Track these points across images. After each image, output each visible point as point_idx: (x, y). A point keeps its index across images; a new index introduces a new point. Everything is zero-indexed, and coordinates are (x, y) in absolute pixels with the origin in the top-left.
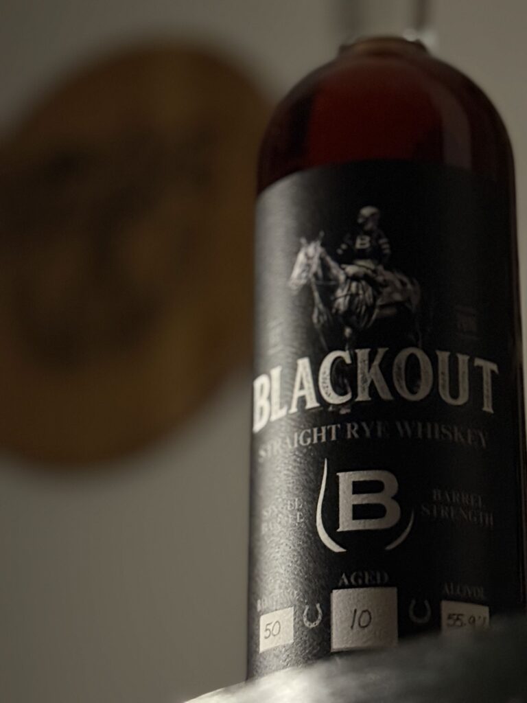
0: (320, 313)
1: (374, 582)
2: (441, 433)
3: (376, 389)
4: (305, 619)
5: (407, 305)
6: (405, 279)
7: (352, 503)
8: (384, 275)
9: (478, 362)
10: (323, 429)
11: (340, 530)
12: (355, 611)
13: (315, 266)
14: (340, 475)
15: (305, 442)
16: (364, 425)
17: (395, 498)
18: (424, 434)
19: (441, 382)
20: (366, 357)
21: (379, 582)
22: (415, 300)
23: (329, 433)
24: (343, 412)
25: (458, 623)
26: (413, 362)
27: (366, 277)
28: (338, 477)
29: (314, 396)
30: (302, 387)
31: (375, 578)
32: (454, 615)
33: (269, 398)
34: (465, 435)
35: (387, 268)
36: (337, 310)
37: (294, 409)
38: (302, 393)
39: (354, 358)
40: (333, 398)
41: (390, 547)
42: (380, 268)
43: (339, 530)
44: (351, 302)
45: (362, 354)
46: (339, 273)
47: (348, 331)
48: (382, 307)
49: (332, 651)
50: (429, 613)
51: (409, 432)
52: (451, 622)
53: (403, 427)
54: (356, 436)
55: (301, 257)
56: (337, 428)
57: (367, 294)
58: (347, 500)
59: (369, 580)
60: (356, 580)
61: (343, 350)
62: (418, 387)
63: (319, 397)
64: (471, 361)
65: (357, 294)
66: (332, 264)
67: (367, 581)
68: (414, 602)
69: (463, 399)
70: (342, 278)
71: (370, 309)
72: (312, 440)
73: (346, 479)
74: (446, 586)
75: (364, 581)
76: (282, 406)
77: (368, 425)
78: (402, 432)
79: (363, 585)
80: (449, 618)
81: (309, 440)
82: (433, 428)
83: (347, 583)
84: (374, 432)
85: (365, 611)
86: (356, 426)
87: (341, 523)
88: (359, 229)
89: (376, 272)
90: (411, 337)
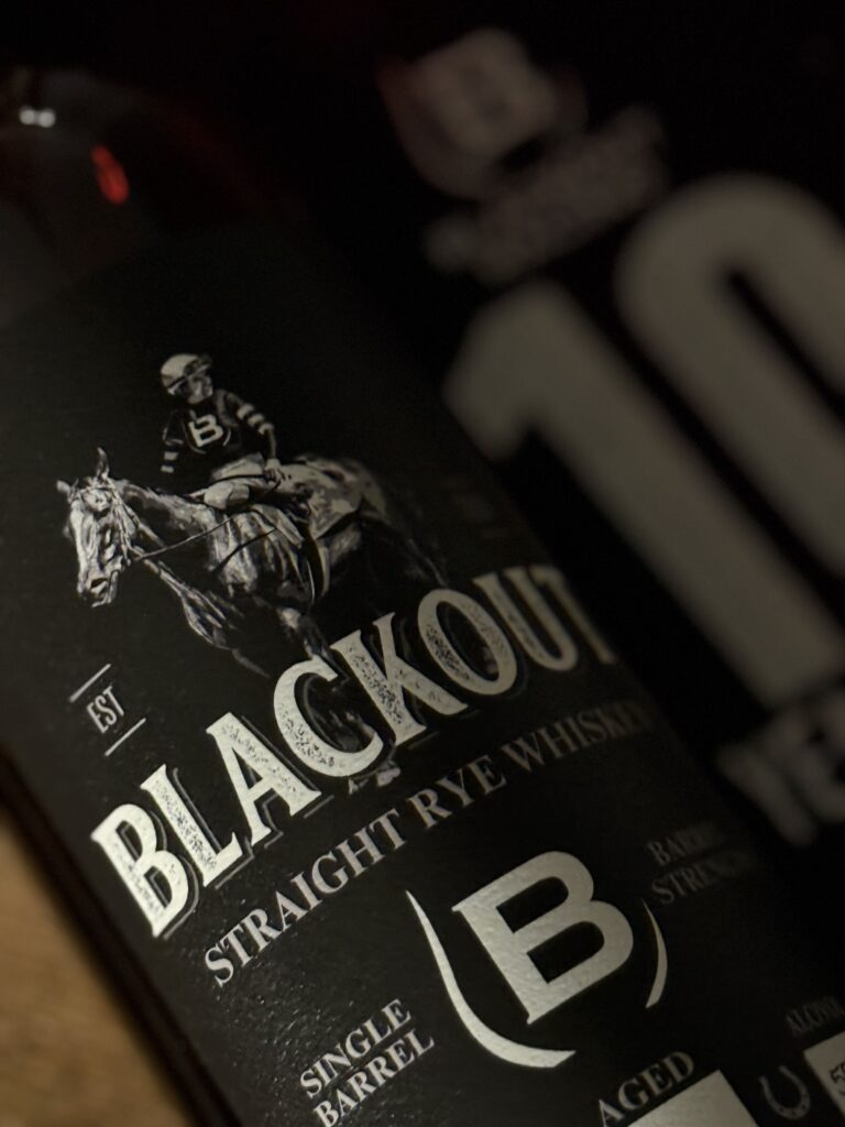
1: (670, 1085)
2: (586, 732)
3: (419, 702)
5: (368, 514)
6: (334, 467)
7: (525, 951)
8: (292, 477)
9: (539, 575)
10: (362, 835)
14: (461, 907)
15: (332, 882)
16: (445, 783)
17: (598, 896)
18: (562, 745)
19: (520, 636)
20: (362, 650)
21: (679, 1077)
23: (379, 838)
24: (384, 779)
26: (451, 619)
27: (256, 495)
28: (459, 916)
29: (294, 781)
30: (251, 776)
31: (666, 1074)
32: (837, 1069)
36: (238, 586)
37: (259, 831)
38: (260, 790)
39: (336, 662)
40: (344, 764)
41: (654, 997)
42: (274, 465)
43: (530, 1021)
44: (259, 560)
45: (350, 647)
46: (196, 512)
47: (290, 617)
50: (803, 1090)
51: (538, 757)
53: (518, 750)
54: (444, 813)
56: (390, 818)
57: (283, 527)
58: (509, 952)
59: (661, 1086)
60: (634, 1099)
61: (304, 658)
62: (493, 662)
63: (309, 777)
64: (530, 578)
65: (262, 536)
66: (167, 501)
67: (656, 1091)
69: (569, 652)
70: (206, 518)
71: (307, 551)
72: (349, 871)
73: (480, 911)
74: (790, 1020)
75: (649, 1092)
76: (219, 843)
77: (454, 779)
78: (525, 764)
79: (655, 1102)
80: (835, 1079)
81: (341, 875)
82: (566, 727)
83: (618, 1116)
84: (472, 786)
86: (430, 795)
87: (526, 1004)
88: (179, 409)
89: (267, 476)
90: (416, 573)
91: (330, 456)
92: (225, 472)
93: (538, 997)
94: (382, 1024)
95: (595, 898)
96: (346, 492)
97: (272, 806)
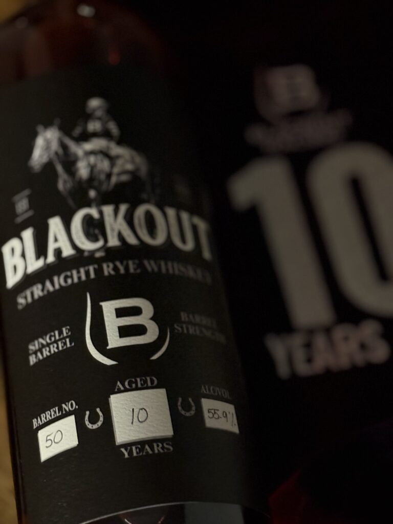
0: (65, 182)
1: (145, 386)
2: (179, 270)
3: (123, 236)
4: (86, 423)
5: (138, 173)
7: (118, 325)
10: (82, 270)
12: (133, 410)
13: (55, 146)
14: (103, 304)
15: (66, 281)
16: (118, 263)
18: (167, 270)
20: (111, 212)
21: (149, 384)
23: (87, 273)
24: (98, 255)
25: (216, 416)
26: (149, 216)
27: (101, 152)
28: (101, 307)
29: (68, 245)
30: (56, 240)
31: (145, 382)
32: (212, 409)
33: (23, 255)
37: (51, 258)
38: (57, 245)
39: (101, 213)
41: (155, 357)
42: (112, 144)
43: (108, 348)
45: (108, 210)
46: (79, 150)
47: (92, 194)
48: (119, 174)
49: (117, 444)
50: (194, 408)
51: (156, 269)
52: (211, 415)
53: (150, 264)
54: (112, 273)
55: (40, 141)
56: (94, 268)
57: (105, 165)
58: (112, 324)
59: (141, 384)
60: (130, 384)
61: (90, 207)
62: (157, 234)
63: (74, 246)
64: (190, 219)
65: (96, 164)
67: (139, 385)
69: (190, 246)
70: (80, 153)
71: (109, 176)
72: (73, 280)
73: (109, 308)
74: (203, 387)
75: (137, 385)
76: (38, 257)
77: (122, 263)
78: (149, 269)
79: (137, 389)
80: (209, 412)
81: (69, 281)
82: (173, 266)
83: (122, 388)
84: (127, 268)
85: (142, 409)
86: (111, 265)
87: (109, 342)
88: (90, 116)
89: (108, 148)
90: (144, 196)
93: (114, 341)
94: (61, 333)
95: (152, 319)
97: (58, 252)
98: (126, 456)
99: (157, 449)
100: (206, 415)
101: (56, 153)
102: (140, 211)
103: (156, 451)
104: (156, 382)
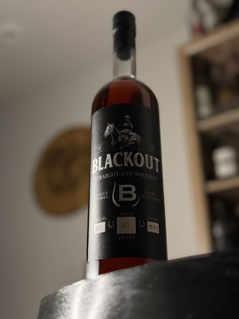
0: (114, 142)
2: (146, 176)
3: (129, 163)
4: (109, 225)
5: (137, 141)
6: (137, 135)
7: (123, 193)
8: (132, 133)
9: (155, 158)
10: (115, 173)
11: (119, 200)
12: (124, 223)
13: (112, 130)
14: (120, 185)
15: (109, 176)
16: (126, 172)
17: (135, 192)
18: (142, 176)
19: (146, 162)
20: (127, 155)
21: (131, 215)
22: (139, 141)
23: (116, 174)
24: (120, 168)
25: (152, 227)
26: (139, 156)
27: (126, 133)
28: (119, 186)
29: (111, 164)
30: (108, 162)
32: (151, 225)
33: (98, 165)
34: (152, 177)
35: (132, 131)
36: (118, 141)
37: (106, 167)
38: (108, 163)
39: (123, 154)
40: (117, 165)
41: (134, 206)
42: (130, 131)
44: (122, 140)
45: (126, 154)
46: (119, 132)
47: (121, 147)
48: (131, 142)
49: (117, 234)
50: (144, 225)
51: (138, 175)
52: (150, 227)
53: (137, 173)
54: (124, 175)
55: (108, 128)
56: (118, 173)
57: (127, 138)
58: (121, 192)
59: (128, 215)
60: (124, 215)
61: (120, 152)
62: (141, 163)
63: (113, 164)
64: (153, 158)
65: (124, 138)
66: (117, 130)
68: (140, 221)
69: (152, 167)
71: (128, 142)
72: (111, 176)
73: (121, 187)
74: (148, 217)
76: (102, 167)
77: (127, 172)
78: (136, 175)
79: (126, 216)
81: (110, 176)
82: (144, 174)
83: (121, 215)
84: (129, 174)
85: (127, 223)
86: (124, 173)
88: (125, 121)
89: (129, 132)
90: (139, 150)
91: (137, 133)
92: (125, 130)
93: (121, 199)
94: (105, 193)
96: (136, 138)
97: (108, 165)
98: (119, 238)
99: (130, 238)
100: (148, 227)
101: (112, 132)
102: (136, 155)
103: (129, 238)
104: (133, 214)
